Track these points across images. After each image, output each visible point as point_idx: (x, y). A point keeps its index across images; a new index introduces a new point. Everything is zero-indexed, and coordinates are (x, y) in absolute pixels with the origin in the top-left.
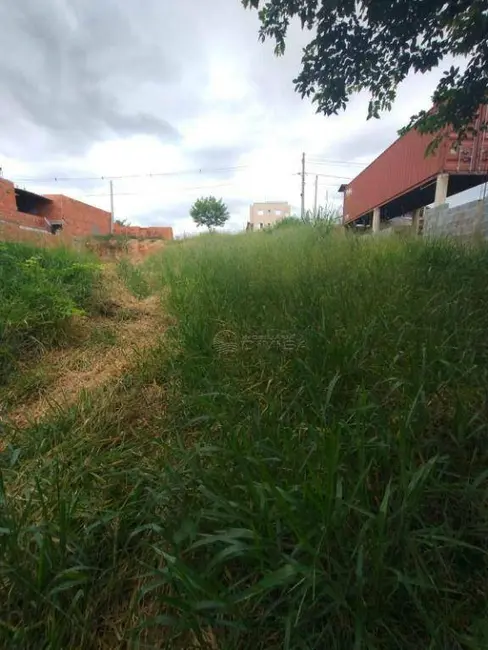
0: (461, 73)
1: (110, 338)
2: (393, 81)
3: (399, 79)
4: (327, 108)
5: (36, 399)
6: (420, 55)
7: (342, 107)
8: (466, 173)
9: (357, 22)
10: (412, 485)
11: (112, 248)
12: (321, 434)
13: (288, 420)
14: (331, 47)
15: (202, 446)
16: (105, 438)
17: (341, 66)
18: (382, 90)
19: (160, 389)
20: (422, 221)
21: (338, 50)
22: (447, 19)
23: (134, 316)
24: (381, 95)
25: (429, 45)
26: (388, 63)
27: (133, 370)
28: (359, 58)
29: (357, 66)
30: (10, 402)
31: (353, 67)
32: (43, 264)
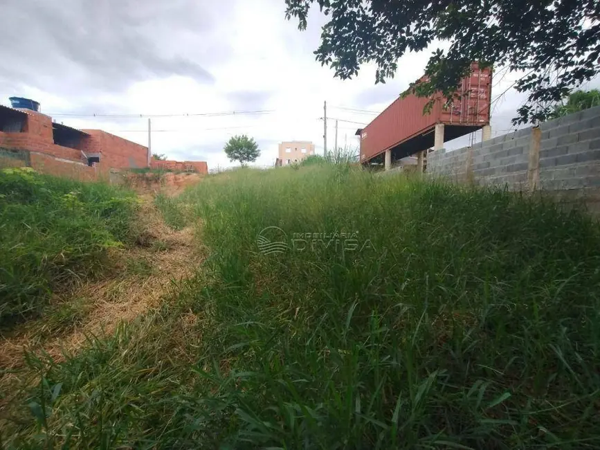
0: (445, 54)
1: (147, 270)
2: (394, 56)
3: (399, 55)
4: (343, 73)
5: (71, 331)
6: (413, 39)
7: (354, 73)
8: (457, 124)
9: (363, 12)
10: (418, 397)
11: (148, 180)
12: (342, 356)
13: (314, 344)
14: (344, 28)
15: (237, 371)
16: (144, 368)
17: (352, 43)
18: (386, 62)
19: (196, 318)
20: (425, 161)
21: (349, 31)
22: (432, 13)
23: (171, 246)
24: (386, 66)
25: (419, 32)
26: (390, 43)
27: (170, 300)
28: (366, 38)
29: (365, 43)
30: (44, 336)
31: (362, 43)
32: (81, 198)
